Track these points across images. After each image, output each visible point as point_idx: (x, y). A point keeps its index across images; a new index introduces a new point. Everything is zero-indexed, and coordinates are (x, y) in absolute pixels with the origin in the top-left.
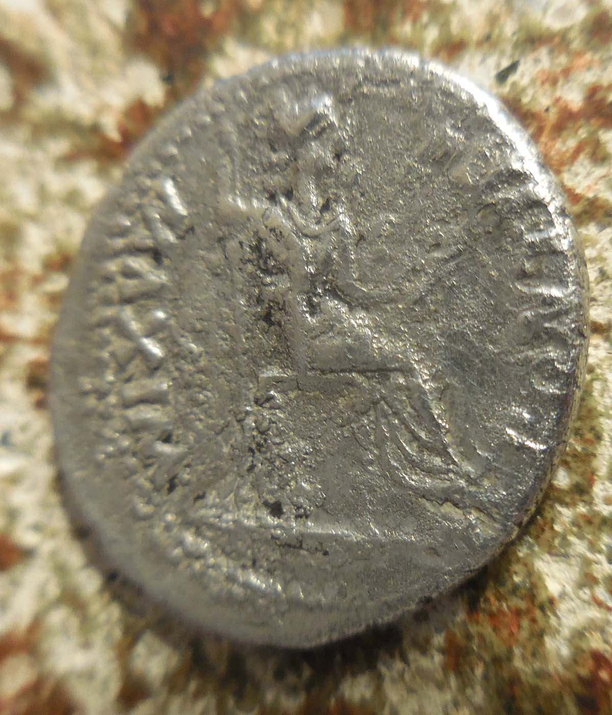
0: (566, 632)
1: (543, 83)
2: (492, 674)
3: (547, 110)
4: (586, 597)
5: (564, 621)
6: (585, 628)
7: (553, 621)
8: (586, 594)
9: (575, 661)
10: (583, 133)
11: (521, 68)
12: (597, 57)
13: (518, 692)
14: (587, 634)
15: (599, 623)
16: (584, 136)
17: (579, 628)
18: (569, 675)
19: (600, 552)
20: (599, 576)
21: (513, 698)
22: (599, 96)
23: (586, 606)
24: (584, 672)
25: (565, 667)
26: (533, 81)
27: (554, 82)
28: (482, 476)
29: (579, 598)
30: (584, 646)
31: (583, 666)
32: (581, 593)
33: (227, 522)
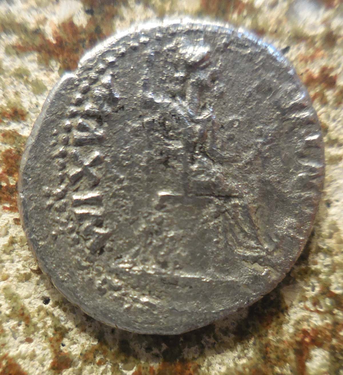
0: (292, 322)
1: (301, 61)
2: (257, 343)
3: (302, 74)
4: (302, 306)
5: (292, 317)
6: (300, 320)
7: (287, 317)
8: (302, 305)
9: (295, 335)
10: (318, 90)
11: (291, 51)
12: (327, 53)
13: (269, 349)
14: (301, 323)
15: (307, 317)
16: (317, 91)
17: (298, 320)
18: (292, 341)
19: (309, 286)
20: (308, 296)
21: (267, 353)
22: (326, 72)
23: (302, 310)
24: (298, 339)
25: (291, 337)
26: (296, 59)
27: (306, 62)
28: (274, 251)
29: (298, 307)
30: (299, 327)
31: (298, 337)
32: (300, 304)
33: (135, 271)
